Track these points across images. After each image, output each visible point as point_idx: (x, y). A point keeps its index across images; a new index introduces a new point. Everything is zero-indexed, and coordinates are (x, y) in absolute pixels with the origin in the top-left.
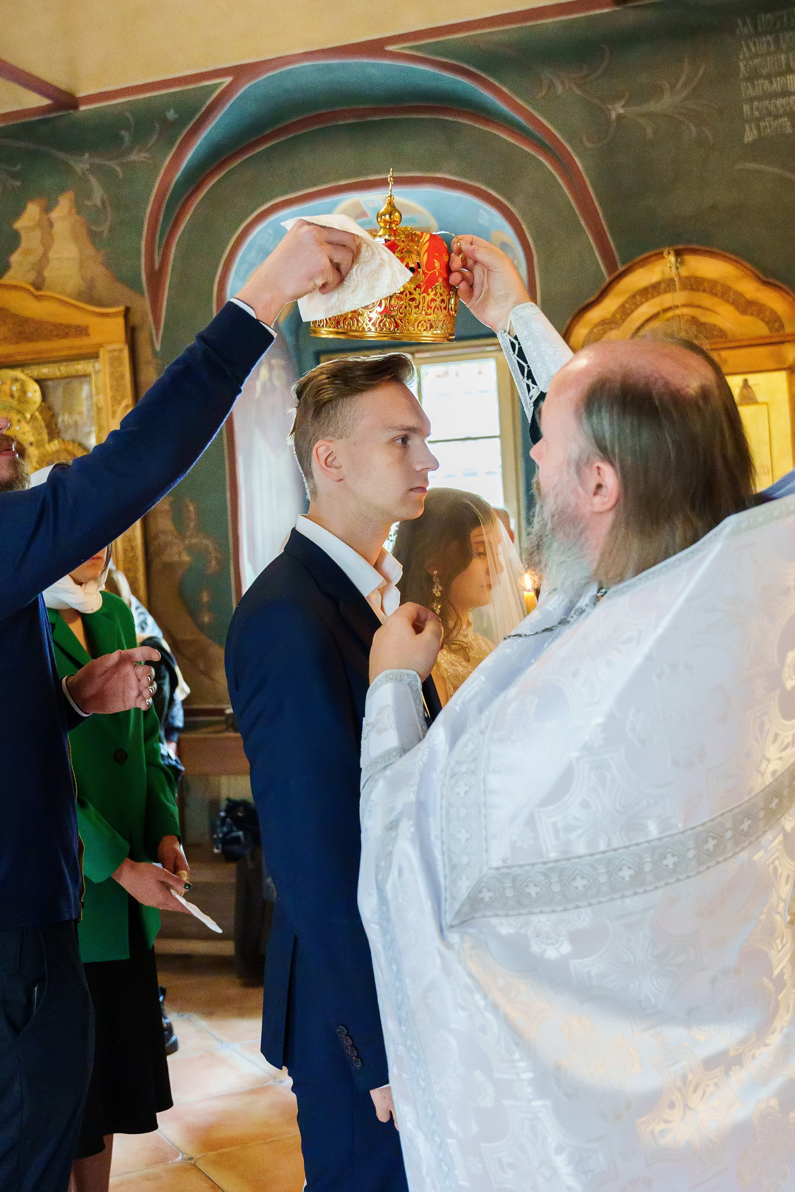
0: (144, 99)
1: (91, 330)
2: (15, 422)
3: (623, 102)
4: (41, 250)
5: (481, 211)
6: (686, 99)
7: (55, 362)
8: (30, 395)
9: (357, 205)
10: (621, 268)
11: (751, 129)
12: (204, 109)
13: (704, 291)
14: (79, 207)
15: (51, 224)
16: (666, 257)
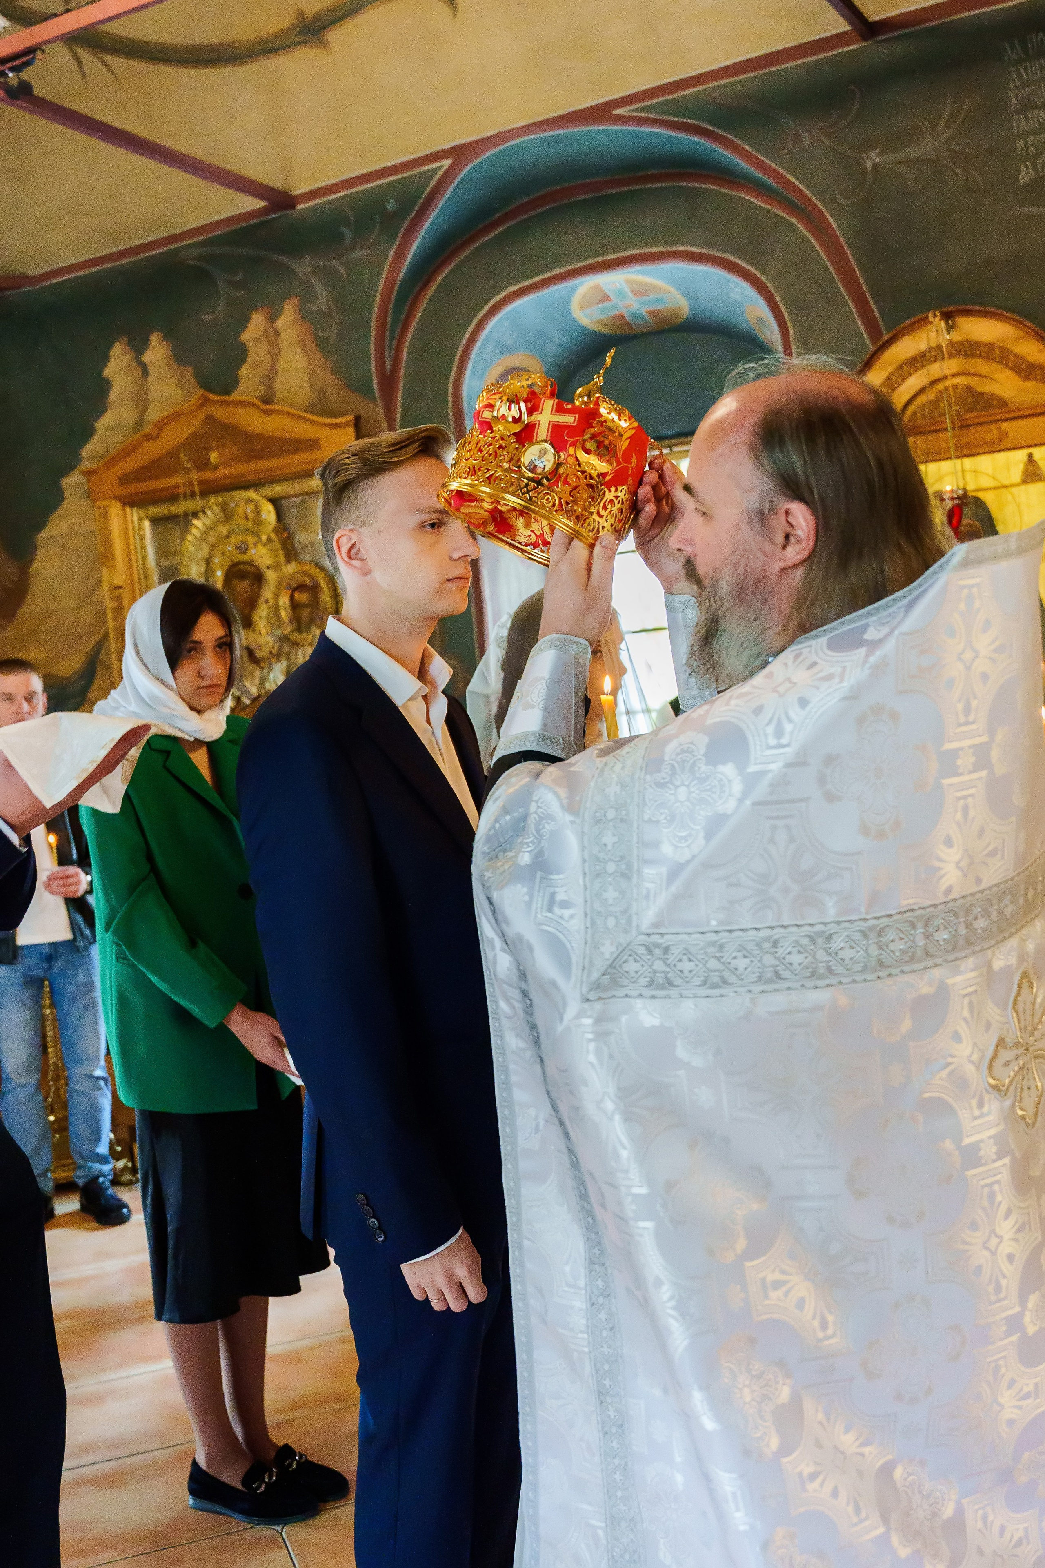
0: (363, 191)
1: (322, 443)
2: (251, 545)
3: (878, 151)
4: (269, 361)
5: (732, 285)
6: (949, 140)
7: (287, 480)
8: (264, 516)
9: (597, 288)
10: (886, 337)
11: (1027, 167)
12: (425, 195)
13: (980, 356)
14: (304, 314)
15: (277, 334)
16: (931, 319)
